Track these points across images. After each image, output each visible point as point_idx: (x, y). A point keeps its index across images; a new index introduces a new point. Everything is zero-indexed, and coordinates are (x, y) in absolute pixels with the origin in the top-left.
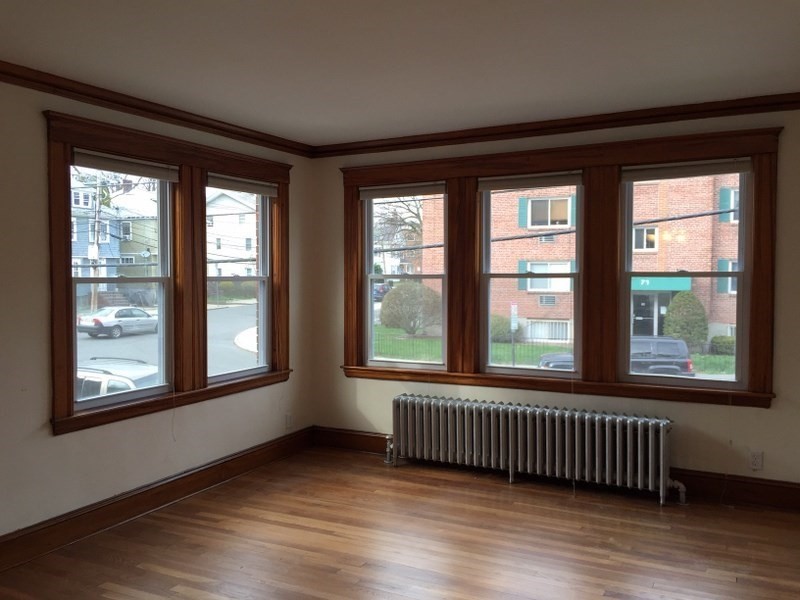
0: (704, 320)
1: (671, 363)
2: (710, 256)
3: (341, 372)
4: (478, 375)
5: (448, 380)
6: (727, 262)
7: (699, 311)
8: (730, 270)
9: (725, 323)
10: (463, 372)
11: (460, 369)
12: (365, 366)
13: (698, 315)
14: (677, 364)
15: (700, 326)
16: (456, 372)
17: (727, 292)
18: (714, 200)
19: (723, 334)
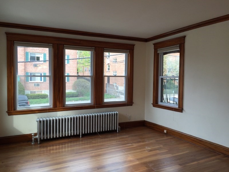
0: (24, 90)
1: (23, 103)
2: (24, 71)
3: (7, 114)
4: (64, 108)
5: (54, 110)
6: (28, 73)
7: (22, 87)
8: (29, 75)
9: (28, 90)
10: (59, 107)
11: (58, 106)
12: (16, 110)
13: (22, 88)
14: (25, 103)
15: (23, 92)
16: (57, 107)
17: (29, 81)
18: (25, 55)
19: (28, 93)
